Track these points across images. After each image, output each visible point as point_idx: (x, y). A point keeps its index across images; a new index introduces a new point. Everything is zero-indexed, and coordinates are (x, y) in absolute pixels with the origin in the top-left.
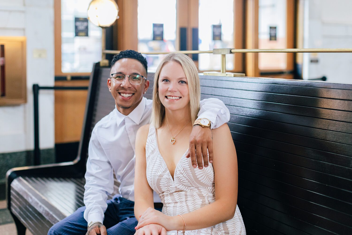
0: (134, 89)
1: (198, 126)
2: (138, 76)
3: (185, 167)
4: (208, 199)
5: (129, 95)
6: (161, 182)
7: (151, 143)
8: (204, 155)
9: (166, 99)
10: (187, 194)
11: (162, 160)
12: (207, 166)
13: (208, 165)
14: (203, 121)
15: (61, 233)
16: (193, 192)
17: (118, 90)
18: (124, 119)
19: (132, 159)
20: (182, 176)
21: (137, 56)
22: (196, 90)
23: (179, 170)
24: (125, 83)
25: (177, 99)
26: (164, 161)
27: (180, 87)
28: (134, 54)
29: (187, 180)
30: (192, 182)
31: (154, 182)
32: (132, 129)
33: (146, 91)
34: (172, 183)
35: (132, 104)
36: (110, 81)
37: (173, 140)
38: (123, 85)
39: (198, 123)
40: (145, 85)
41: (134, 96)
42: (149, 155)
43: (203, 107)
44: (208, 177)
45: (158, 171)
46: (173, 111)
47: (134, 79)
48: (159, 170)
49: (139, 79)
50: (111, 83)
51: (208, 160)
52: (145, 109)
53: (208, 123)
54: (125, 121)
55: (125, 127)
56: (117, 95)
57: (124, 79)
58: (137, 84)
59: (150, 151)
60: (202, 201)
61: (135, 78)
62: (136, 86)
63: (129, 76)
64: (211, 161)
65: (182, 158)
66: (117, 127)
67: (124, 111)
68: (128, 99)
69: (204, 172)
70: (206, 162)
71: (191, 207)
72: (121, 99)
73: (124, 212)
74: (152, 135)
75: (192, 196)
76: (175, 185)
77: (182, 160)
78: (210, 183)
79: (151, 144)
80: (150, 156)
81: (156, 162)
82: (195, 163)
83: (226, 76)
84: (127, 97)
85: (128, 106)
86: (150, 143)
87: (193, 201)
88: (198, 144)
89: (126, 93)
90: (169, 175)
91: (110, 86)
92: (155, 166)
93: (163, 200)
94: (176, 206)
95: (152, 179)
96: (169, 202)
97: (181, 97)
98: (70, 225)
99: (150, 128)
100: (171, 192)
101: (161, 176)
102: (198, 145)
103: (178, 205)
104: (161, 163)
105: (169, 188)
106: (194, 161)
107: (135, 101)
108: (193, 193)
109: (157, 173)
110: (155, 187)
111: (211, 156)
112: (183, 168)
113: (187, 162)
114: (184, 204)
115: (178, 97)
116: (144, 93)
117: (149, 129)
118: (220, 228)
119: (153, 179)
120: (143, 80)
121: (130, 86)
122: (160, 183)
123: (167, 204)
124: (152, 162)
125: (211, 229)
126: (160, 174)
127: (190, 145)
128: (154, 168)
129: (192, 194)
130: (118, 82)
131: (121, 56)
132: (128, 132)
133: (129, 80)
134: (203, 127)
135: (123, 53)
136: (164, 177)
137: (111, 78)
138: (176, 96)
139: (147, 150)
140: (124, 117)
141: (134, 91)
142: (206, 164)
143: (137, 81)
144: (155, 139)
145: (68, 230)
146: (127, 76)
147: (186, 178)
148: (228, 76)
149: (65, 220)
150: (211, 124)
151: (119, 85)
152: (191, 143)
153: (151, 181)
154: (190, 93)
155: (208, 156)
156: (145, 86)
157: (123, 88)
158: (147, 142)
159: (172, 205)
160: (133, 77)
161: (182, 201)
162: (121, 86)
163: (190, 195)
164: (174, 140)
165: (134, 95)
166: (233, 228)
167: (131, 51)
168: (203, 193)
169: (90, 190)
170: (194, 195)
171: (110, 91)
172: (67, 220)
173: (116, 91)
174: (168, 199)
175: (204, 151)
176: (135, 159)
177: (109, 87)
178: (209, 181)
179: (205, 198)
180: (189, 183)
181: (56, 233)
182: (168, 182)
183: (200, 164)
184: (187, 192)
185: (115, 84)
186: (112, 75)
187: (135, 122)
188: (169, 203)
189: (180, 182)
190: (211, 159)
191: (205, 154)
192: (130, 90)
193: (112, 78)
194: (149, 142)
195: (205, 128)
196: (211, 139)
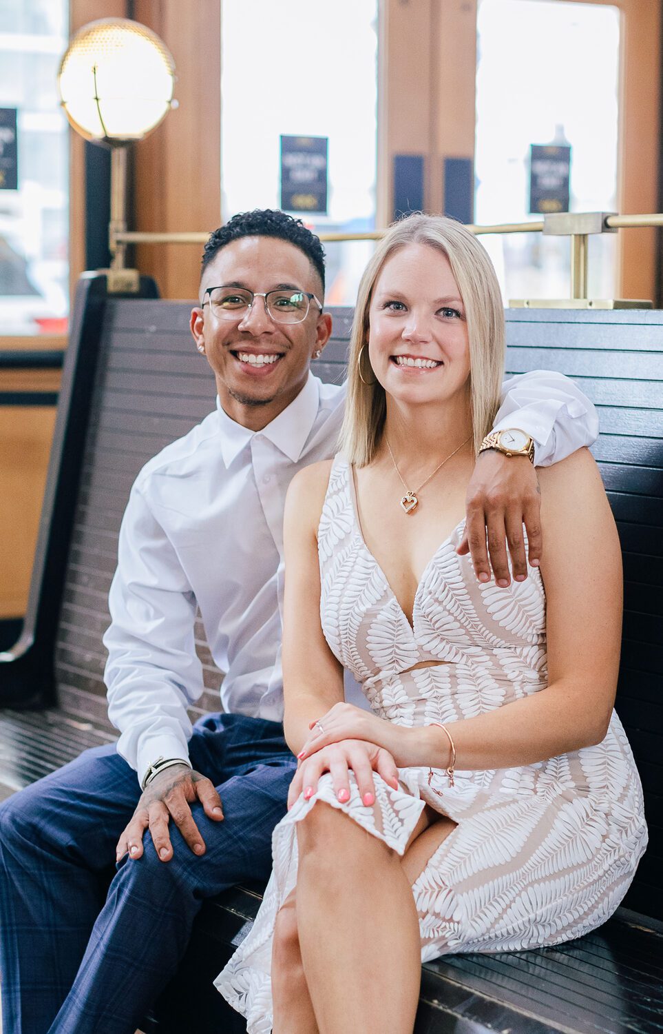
0: (283, 338)
1: (494, 455)
2: (295, 298)
3: (447, 580)
4: (522, 688)
5: (267, 357)
6: (369, 635)
7: (336, 516)
8: (514, 542)
9: (392, 365)
10: (457, 672)
11: (371, 564)
12: (523, 576)
13: (525, 574)
14: (508, 437)
15: (36, 820)
16: (475, 665)
17: (228, 344)
18: (249, 442)
19: (272, 579)
20: (440, 608)
21: (288, 229)
22: (491, 341)
23: (430, 593)
24: (253, 316)
25: (428, 367)
26: (379, 569)
27: (439, 328)
28: (281, 221)
29: (456, 620)
30: (472, 627)
31: (348, 635)
32: (274, 479)
33: (323, 349)
34: (407, 634)
35: (278, 391)
36: (202, 317)
37: (409, 501)
38: (248, 324)
39: (493, 445)
40: (318, 328)
41: (283, 365)
42: (329, 555)
43: (511, 397)
44: (521, 612)
45: (361, 599)
46: (414, 405)
47: (283, 305)
48: (363, 595)
49: (299, 306)
50: (202, 323)
51: (527, 558)
52: (318, 412)
53: (527, 441)
54: (252, 448)
55: (252, 469)
56: (225, 359)
57: (250, 305)
58: (292, 321)
59: (333, 541)
60: (505, 693)
61: (285, 302)
62: (289, 329)
63: (265, 295)
64: (536, 561)
65: (438, 554)
66: (222, 473)
67: (247, 415)
68: (265, 370)
69: (509, 594)
70: (520, 565)
71: (470, 713)
72: (242, 373)
73: (242, 754)
74: (341, 494)
75: (473, 678)
76: (418, 640)
77: (436, 561)
78: (530, 631)
79: (336, 520)
80: (331, 556)
81: (353, 574)
82: (485, 567)
83: (589, 307)
84: (259, 366)
85: (265, 398)
86: (334, 516)
87: (476, 695)
88: (494, 507)
89: (256, 353)
90: (396, 609)
91: (200, 333)
92: (350, 585)
93: (378, 699)
94: (422, 713)
95: (341, 628)
96: (397, 702)
97: (440, 363)
98: (61, 797)
99: (332, 472)
100: (406, 666)
101: (370, 615)
102: (494, 512)
103: (427, 708)
104: (367, 576)
105: (397, 651)
106: (482, 561)
107: (285, 380)
108: (476, 670)
109: (357, 605)
110: (352, 652)
111: (533, 544)
112: (443, 584)
113: (456, 566)
114: (448, 704)
115: (433, 360)
116: (314, 356)
117: (329, 474)
118: (561, 774)
119: (345, 627)
120: (313, 308)
121: (271, 328)
122: (368, 639)
123: (391, 710)
124: (340, 574)
125: (534, 775)
126: (368, 610)
127: (468, 511)
128: (347, 593)
129: (472, 673)
130: (230, 316)
131: (238, 229)
132: (262, 487)
133: (266, 307)
134: (509, 457)
135: (244, 221)
136: (379, 616)
137: (203, 305)
138: (427, 357)
139: (324, 537)
140: (247, 436)
141: (282, 345)
142: (520, 572)
143: (293, 311)
144: (350, 502)
145: (58, 810)
146: (260, 296)
147: (452, 614)
148: (594, 307)
149: (45, 782)
150: (533, 447)
151: (232, 326)
152: (473, 505)
153: (339, 635)
154: (472, 351)
155: (527, 547)
156: (317, 332)
157: (247, 334)
158: (323, 515)
159: (409, 710)
160: (279, 297)
161: (440, 695)
162: (241, 327)
163: (465, 676)
164: (413, 501)
165: (282, 359)
166: (603, 777)
167: (269, 214)
168: (506, 671)
169: (133, 678)
170: (478, 675)
171: (201, 349)
172: (52, 782)
173: (223, 345)
174: (394, 693)
175: (513, 531)
176: (283, 573)
177: (198, 338)
178: (528, 624)
179: (512, 685)
180: (463, 631)
181: (18, 819)
182: (393, 632)
183: (501, 571)
184: (457, 666)
185: (219, 324)
186: (209, 291)
187: (285, 452)
188: (398, 706)
189: (434, 630)
190: (534, 554)
191: (517, 540)
192: (270, 342)
193: (208, 303)
194: (330, 514)
195: (515, 459)
196: (535, 492)
